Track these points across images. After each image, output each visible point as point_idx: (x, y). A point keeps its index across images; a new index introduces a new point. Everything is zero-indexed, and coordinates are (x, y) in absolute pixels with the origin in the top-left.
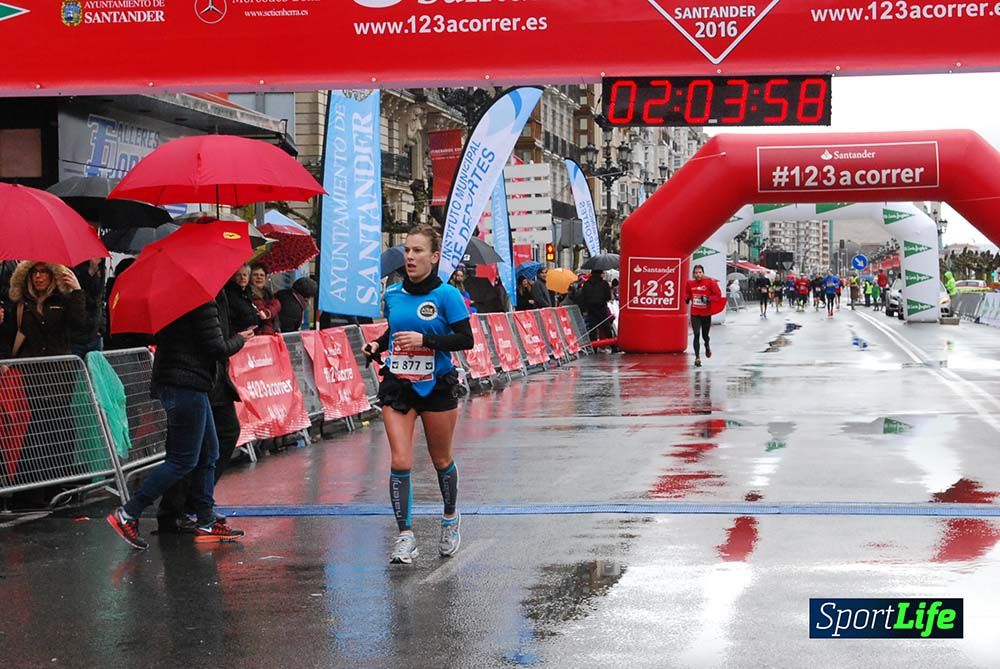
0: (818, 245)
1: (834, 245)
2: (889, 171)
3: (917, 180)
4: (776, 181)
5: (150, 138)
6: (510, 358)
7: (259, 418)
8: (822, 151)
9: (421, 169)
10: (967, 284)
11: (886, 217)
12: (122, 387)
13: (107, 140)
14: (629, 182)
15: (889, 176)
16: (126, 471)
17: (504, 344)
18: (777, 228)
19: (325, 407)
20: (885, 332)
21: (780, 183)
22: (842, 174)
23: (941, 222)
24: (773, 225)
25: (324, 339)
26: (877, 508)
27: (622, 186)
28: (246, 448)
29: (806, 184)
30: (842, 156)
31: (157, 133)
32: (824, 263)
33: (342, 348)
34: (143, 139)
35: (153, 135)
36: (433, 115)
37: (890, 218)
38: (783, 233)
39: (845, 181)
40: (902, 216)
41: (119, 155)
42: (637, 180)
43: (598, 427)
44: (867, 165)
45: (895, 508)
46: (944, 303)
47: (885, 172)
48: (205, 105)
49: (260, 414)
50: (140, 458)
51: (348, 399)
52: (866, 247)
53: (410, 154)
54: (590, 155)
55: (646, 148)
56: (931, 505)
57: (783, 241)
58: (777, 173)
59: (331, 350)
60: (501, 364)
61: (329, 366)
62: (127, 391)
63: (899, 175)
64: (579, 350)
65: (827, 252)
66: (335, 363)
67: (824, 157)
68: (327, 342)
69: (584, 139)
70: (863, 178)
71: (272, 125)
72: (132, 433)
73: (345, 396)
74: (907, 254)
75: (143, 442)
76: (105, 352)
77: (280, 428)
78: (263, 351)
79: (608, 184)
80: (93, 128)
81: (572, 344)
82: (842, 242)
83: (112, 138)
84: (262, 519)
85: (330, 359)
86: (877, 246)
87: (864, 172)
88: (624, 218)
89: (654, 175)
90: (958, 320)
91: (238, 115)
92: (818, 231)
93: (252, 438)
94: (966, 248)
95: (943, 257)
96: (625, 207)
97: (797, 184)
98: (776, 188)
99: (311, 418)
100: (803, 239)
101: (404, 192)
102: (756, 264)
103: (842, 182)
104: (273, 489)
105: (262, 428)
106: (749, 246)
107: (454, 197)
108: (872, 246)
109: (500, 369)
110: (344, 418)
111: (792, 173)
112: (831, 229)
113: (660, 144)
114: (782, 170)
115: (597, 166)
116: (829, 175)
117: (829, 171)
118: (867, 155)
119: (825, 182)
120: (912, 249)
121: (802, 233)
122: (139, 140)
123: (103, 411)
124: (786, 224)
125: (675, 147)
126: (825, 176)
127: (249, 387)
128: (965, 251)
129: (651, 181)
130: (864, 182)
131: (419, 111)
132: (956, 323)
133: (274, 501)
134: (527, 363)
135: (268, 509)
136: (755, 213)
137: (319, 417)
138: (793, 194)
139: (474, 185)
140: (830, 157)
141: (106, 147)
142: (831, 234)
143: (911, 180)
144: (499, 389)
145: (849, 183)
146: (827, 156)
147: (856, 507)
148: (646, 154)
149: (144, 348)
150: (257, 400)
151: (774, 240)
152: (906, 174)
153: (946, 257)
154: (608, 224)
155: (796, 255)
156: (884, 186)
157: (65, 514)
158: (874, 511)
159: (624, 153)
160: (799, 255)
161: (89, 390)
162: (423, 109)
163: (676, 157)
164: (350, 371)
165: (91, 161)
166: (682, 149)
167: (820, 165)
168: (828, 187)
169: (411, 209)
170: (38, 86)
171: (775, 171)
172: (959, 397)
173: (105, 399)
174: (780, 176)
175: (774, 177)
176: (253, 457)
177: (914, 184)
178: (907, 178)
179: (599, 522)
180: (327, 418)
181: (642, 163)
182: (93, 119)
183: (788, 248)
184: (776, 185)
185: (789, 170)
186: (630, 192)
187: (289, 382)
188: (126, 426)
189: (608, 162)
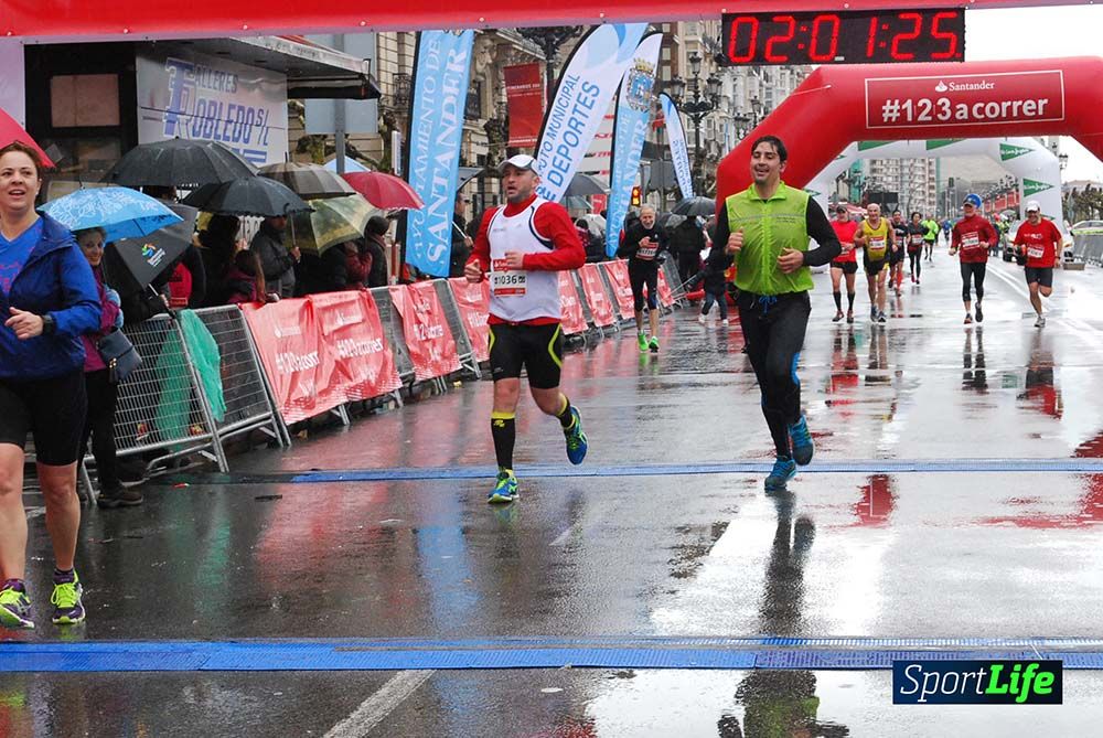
0: (923, 184)
1: (941, 184)
2: (1009, 103)
3: (1040, 113)
4: (886, 116)
5: (229, 82)
6: (603, 312)
7: (350, 378)
8: (936, 83)
9: (492, 106)
10: (1090, 225)
11: (1003, 153)
12: (216, 347)
13: (185, 85)
14: (717, 117)
15: (1010, 109)
16: (220, 436)
17: (595, 297)
18: (878, 166)
19: (416, 368)
20: (1007, 280)
21: (890, 118)
22: (958, 107)
23: (1061, 156)
24: (874, 162)
25: (412, 293)
26: (1017, 464)
27: (709, 122)
28: (338, 410)
29: (920, 118)
30: (958, 88)
31: (236, 76)
32: (930, 203)
33: (431, 305)
34: (221, 83)
35: (231, 78)
36: (503, 47)
37: (1007, 155)
38: (885, 170)
39: (962, 115)
40: (1021, 151)
41: (197, 100)
42: (724, 115)
43: (709, 385)
44: (985, 97)
45: (1037, 463)
46: (1067, 246)
47: (1005, 105)
48: (288, 46)
49: (352, 374)
50: (235, 421)
51: (439, 358)
52: (977, 185)
53: (478, 89)
54: (677, 88)
55: (735, 79)
56: (1073, 460)
57: (885, 179)
58: (887, 107)
59: (420, 306)
60: (593, 319)
61: (419, 322)
62: (220, 349)
63: (1020, 108)
64: (674, 302)
65: (933, 192)
66: (424, 318)
67: (938, 89)
68: (416, 296)
69: (667, 70)
70: (981, 111)
71: (354, 65)
72: (227, 396)
73: (435, 355)
74: (1027, 193)
75: (237, 404)
76: (197, 311)
77: (373, 389)
78: (351, 308)
79: (697, 120)
80: (171, 72)
81: (666, 296)
82: (951, 181)
83: (189, 83)
84: (371, 483)
85: (419, 315)
86: (988, 184)
87: (982, 105)
88: (712, 157)
89: (745, 108)
90: (1084, 265)
91: (321, 55)
92: (923, 168)
93: (345, 400)
94: (1089, 185)
95: (1063, 195)
96: (713, 146)
97: (910, 119)
98: (885, 124)
99: (402, 378)
100: (906, 178)
101: (473, 132)
102: (857, 205)
103: (958, 116)
104: (374, 453)
105: (354, 389)
106: (849, 186)
107: (545, 138)
108: (983, 184)
109: (593, 324)
110: (435, 378)
111: (904, 107)
112: (938, 167)
113: (750, 74)
114: (892, 104)
115: (684, 101)
116: (944, 109)
117: (944, 104)
118: (985, 86)
119: (940, 116)
120: (1032, 187)
121: (906, 171)
122: (217, 84)
123: (197, 371)
124: (888, 160)
125: (766, 78)
126: (939, 109)
127: (339, 347)
128: (1087, 188)
129: (741, 115)
130: (983, 116)
131: (488, 42)
132: (1081, 267)
133: (378, 465)
134: (620, 318)
135: (375, 473)
136: (860, 150)
137: (411, 378)
138: (904, 129)
139: (578, 123)
140: (944, 88)
141: (185, 92)
142: (938, 172)
143: (1033, 113)
144: (593, 347)
145: (966, 116)
146: (941, 88)
147: (995, 463)
148: (735, 86)
149: (234, 306)
150: (347, 360)
151: (875, 178)
152: (1028, 106)
153: (1067, 194)
154: (698, 164)
155: (899, 195)
156: (1005, 119)
157: (160, 480)
158: (1014, 467)
159: (714, 86)
160: (904, 195)
161: (183, 350)
162: (493, 40)
163: (767, 89)
164: (440, 327)
165: (168, 107)
166: (774, 79)
167: (935, 98)
168: (942, 122)
169: (485, 151)
170: (126, 31)
171: (885, 104)
172: (1093, 348)
173: (199, 359)
174: (890, 110)
175: (884, 111)
176: (346, 420)
177: (1037, 117)
178: (1029, 111)
179: (725, 482)
180: (419, 378)
181: (730, 95)
182: (172, 63)
183: (891, 187)
184: (885, 120)
185: (900, 104)
186: (718, 128)
187: (379, 340)
188: (221, 388)
189: (696, 97)
